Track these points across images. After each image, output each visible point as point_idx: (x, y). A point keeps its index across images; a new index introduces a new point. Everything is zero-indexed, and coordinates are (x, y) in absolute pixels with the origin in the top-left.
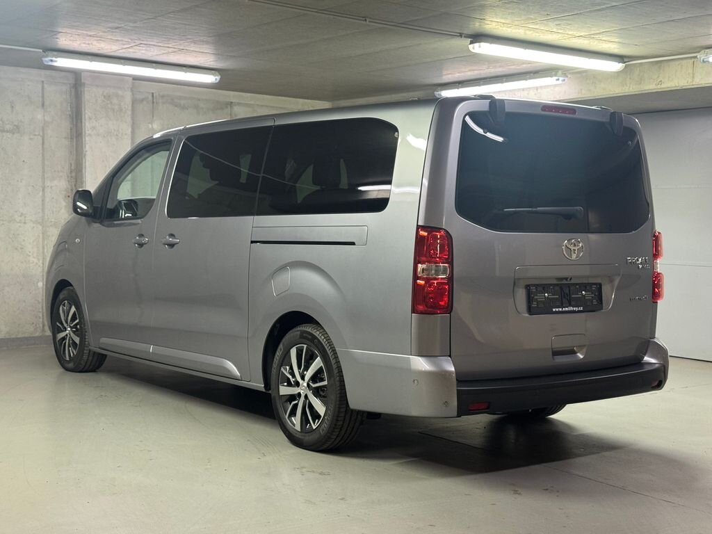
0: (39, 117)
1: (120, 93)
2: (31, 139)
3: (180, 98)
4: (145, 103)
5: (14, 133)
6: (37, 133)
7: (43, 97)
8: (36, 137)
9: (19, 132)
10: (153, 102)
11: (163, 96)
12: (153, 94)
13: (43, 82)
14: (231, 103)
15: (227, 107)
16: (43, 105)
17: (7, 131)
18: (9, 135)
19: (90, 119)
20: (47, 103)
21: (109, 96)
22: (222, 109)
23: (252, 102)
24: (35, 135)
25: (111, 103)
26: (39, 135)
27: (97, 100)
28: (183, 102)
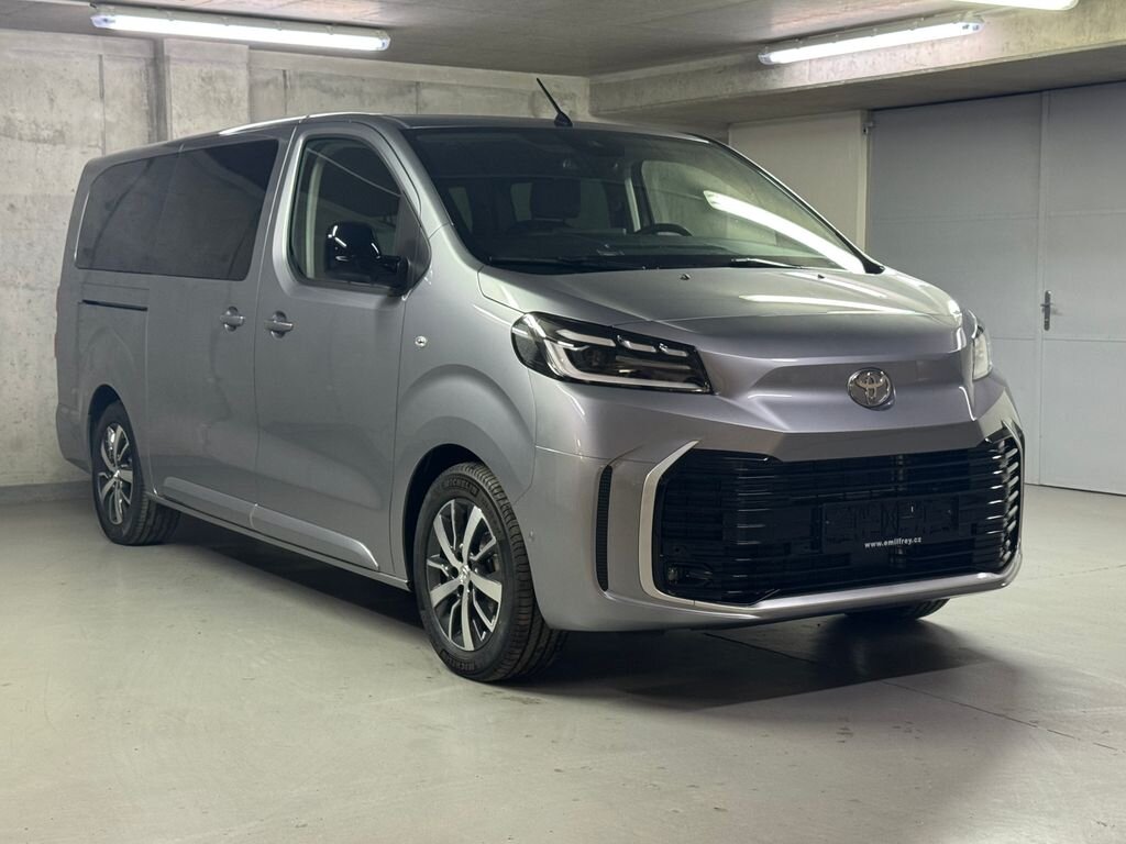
0: (97, 115)
1: (229, 71)
2: (84, 153)
3: (330, 77)
4: (271, 87)
5: (55, 144)
6: (93, 143)
7: (101, 81)
8: (92, 150)
9: (64, 143)
10: (286, 87)
11: (301, 76)
12: (284, 71)
13: (101, 56)
14: (418, 83)
15: (410, 91)
16: (102, 95)
17: (45, 141)
18: (47, 147)
19: (180, 117)
20: (108, 92)
21: (211, 78)
22: (401, 94)
23: (454, 82)
24: (90, 146)
25: (215, 90)
26: (97, 146)
27: (189, 85)
28: (334, 85)
